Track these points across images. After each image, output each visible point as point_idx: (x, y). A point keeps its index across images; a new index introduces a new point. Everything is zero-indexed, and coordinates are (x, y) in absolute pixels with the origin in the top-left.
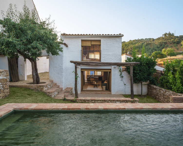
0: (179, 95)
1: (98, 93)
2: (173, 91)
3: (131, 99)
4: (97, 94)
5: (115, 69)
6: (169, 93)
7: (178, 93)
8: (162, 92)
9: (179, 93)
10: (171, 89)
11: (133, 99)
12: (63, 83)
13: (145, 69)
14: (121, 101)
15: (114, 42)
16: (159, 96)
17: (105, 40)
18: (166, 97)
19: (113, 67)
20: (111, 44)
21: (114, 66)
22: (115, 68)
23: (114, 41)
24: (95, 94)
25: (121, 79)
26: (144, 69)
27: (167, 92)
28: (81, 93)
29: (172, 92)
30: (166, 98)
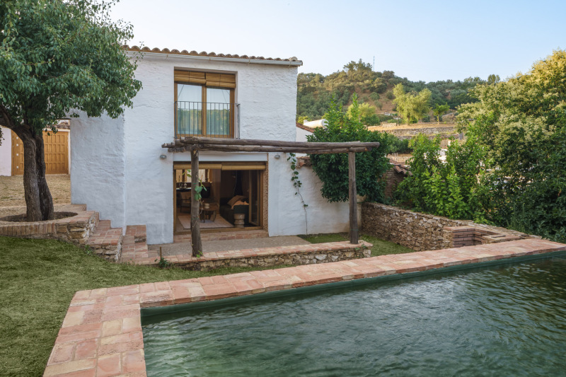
0: (460, 225)
1: (230, 235)
2: (440, 215)
3: (351, 243)
4: (225, 239)
5: (278, 161)
6: (430, 221)
7: (454, 218)
8: (410, 220)
9: (458, 219)
10: (433, 210)
11: (357, 243)
12: (122, 211)
13: (365, 159)
14: (330, 253)
15: (276, 83)
16: (400, 230)
17: (250, 74)
18: (420, 231)
19: (272, 155)
20: (267, 86)
21: (275, 154)
22: (277, 158)
23: (277, 77)
24: (220, 239)
25: (294, 190)
26: (362, 161)
27: (424, 219)
28: (174, 242)
29: (438, 218)
30: (421, 235)
